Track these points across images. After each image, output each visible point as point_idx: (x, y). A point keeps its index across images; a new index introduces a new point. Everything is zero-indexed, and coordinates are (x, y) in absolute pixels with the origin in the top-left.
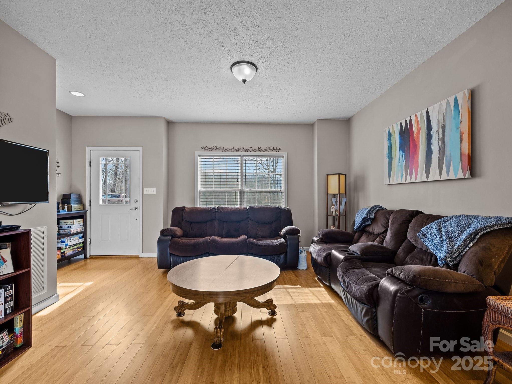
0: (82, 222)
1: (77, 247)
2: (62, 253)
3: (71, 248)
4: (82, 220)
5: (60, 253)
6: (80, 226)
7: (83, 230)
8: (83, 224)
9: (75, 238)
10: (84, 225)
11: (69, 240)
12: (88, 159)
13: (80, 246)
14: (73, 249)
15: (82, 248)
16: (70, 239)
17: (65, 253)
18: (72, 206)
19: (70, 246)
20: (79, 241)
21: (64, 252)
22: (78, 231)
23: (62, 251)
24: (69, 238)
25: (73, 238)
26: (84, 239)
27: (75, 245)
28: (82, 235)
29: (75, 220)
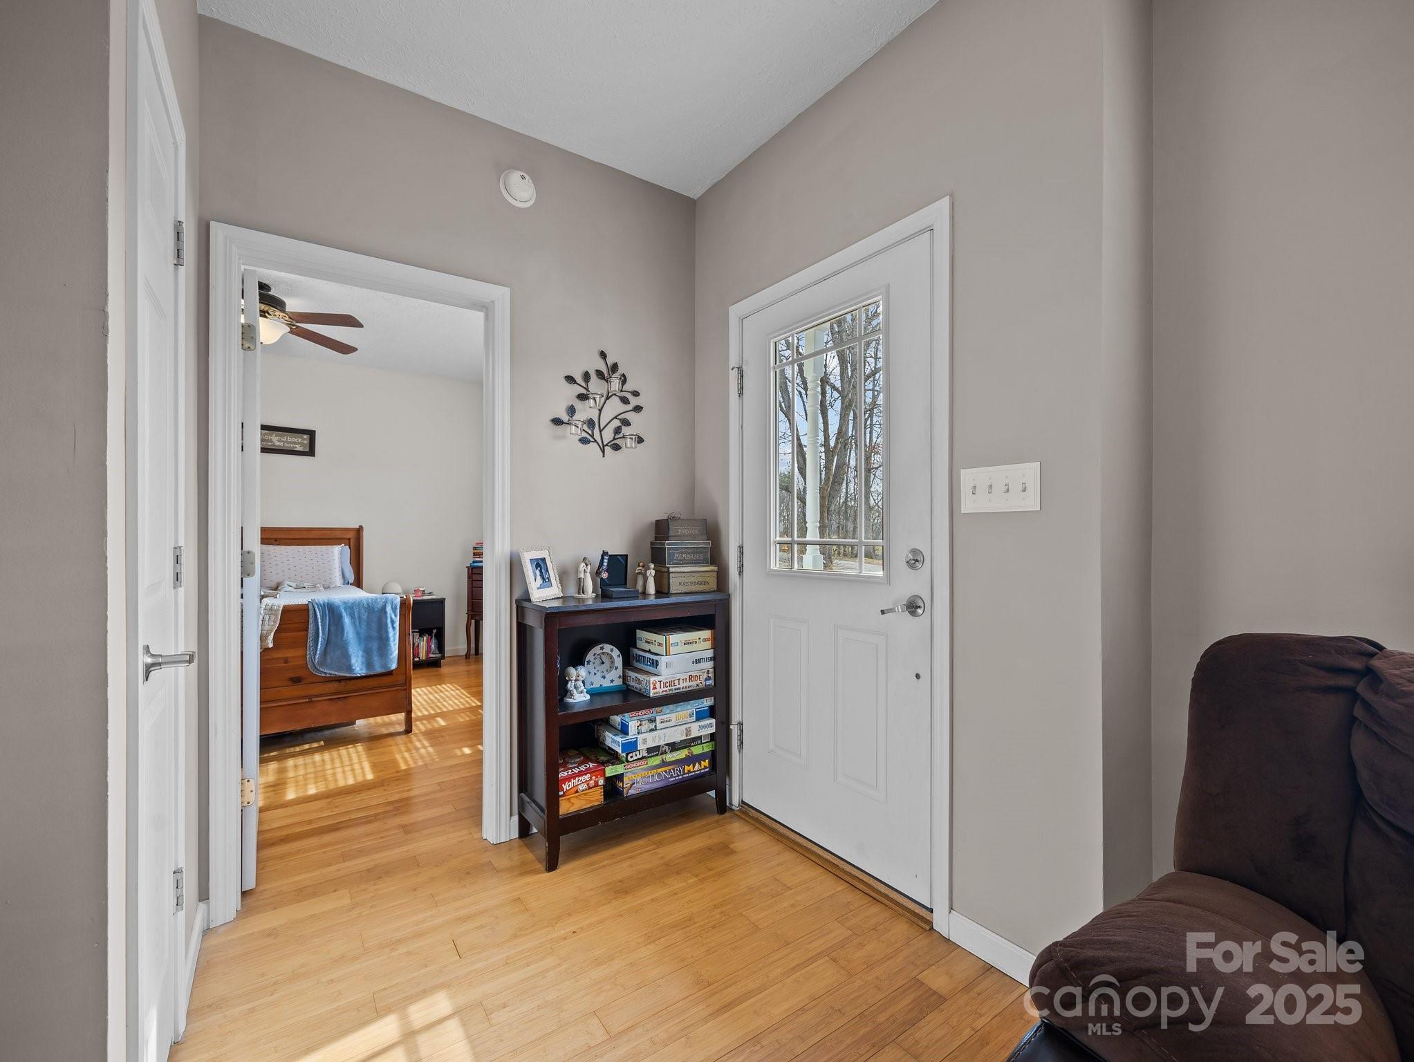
0: (708, 644)
1: (682, 754)
2: (608, 780)
3: (656, 761)
4: (707, 634)
5: (601, 782)
6: (697, 661)
7: (711, 682)
8: (710, 653)
9: (673, 716)
10: (714, 659)
11: (646, 726)
12: (733, 361)
13: (697, 750)
14: (664, 764)
15: (706, 763)
16: (652, 721)
17: (625, 779)
18: (668, 572)
19: (649, 750)
20: (688, 731)
21: (620, 777)
22: (684, 685)
23: (610, 771)
24: (646, 714)
25: (664, 717)
26: (713, 721)
27: (673, 747)
28: (708, 702)
29: (676, 638)
